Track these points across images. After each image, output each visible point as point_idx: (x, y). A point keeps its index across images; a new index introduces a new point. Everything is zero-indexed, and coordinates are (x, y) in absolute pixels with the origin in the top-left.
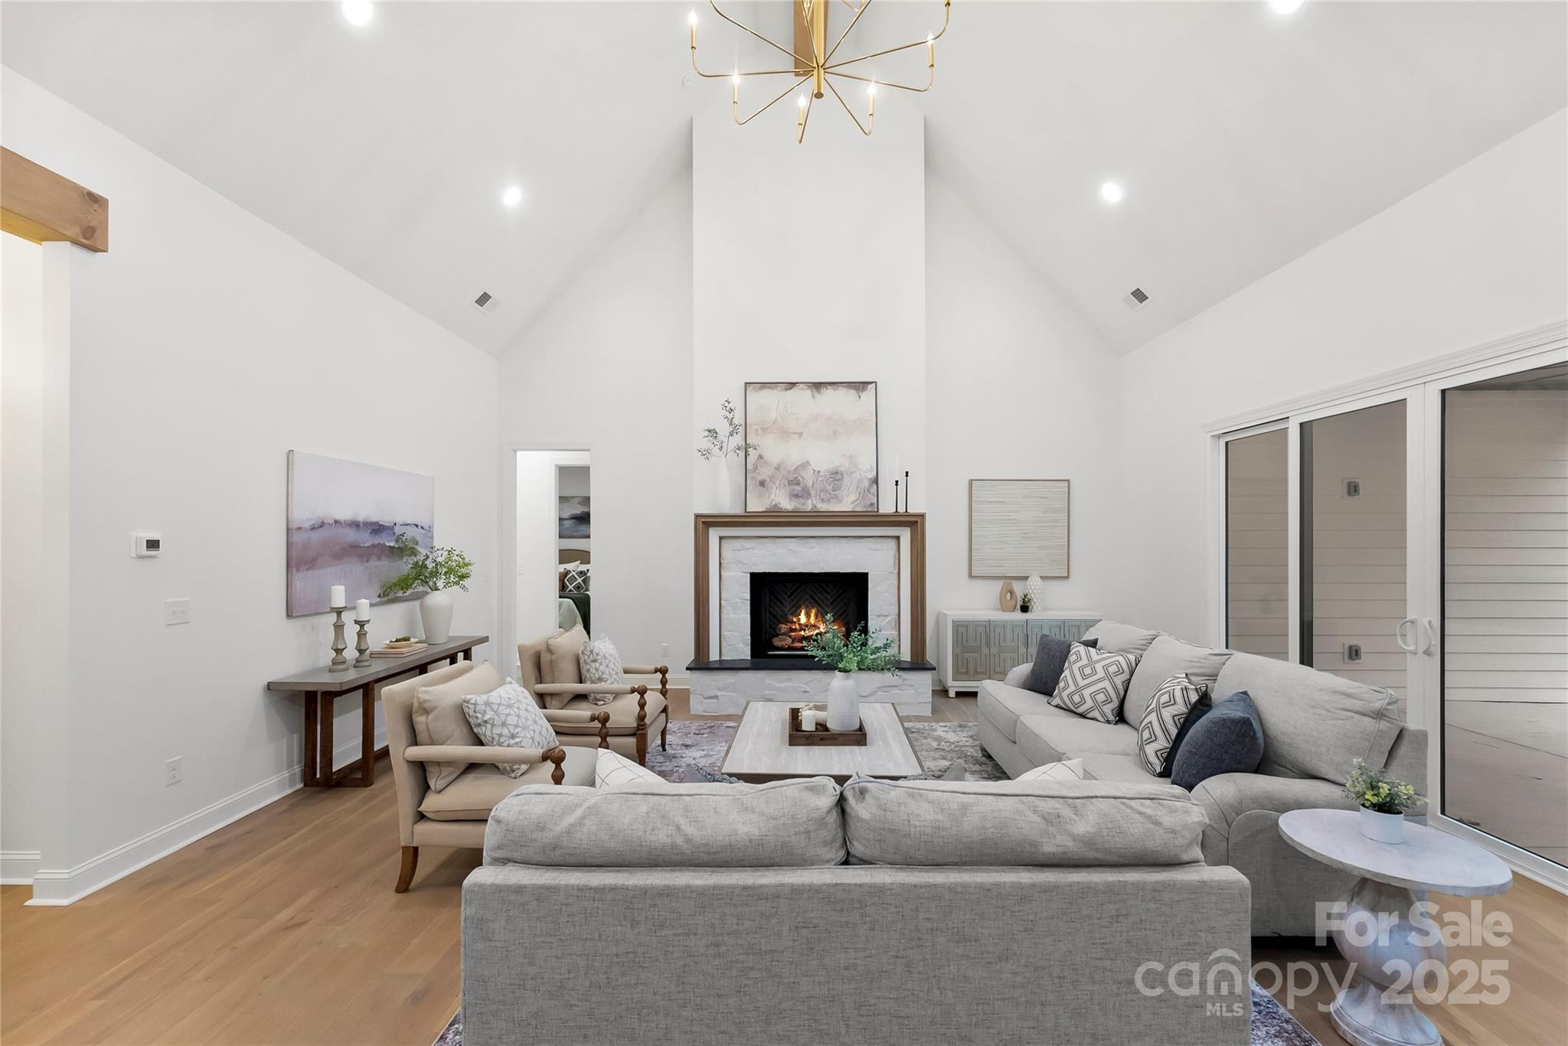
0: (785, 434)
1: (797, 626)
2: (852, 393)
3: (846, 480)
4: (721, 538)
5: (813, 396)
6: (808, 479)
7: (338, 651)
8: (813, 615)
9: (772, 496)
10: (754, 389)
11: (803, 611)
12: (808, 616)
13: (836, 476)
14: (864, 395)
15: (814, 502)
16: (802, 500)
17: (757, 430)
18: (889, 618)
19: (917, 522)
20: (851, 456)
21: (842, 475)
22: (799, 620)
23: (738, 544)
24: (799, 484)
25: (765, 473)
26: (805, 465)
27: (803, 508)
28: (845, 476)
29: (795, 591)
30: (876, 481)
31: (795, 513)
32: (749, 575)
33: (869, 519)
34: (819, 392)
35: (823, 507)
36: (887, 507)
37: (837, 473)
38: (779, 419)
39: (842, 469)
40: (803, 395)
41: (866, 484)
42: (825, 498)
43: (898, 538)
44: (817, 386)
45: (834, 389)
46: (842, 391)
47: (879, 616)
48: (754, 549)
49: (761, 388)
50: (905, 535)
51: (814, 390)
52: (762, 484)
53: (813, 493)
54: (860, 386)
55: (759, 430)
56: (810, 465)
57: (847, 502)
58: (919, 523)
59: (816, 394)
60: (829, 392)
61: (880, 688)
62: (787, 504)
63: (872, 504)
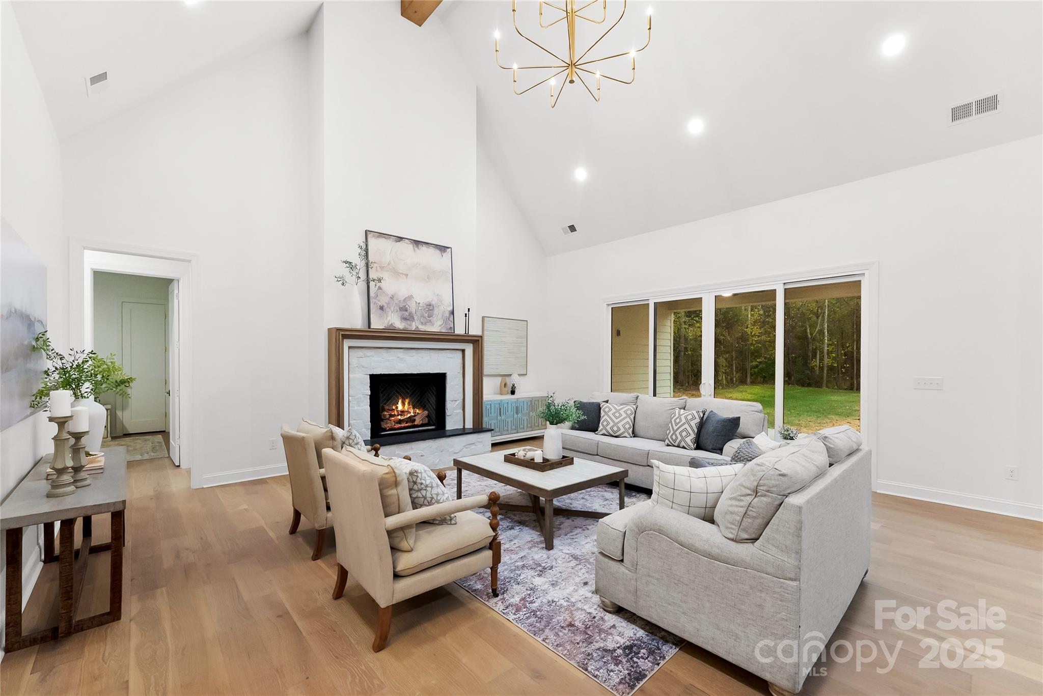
0: (396, 273)
1: (396, 413)
2: (438, 252)
3: (436, 311)
4: (350, 348)
5: (414, 249)
6: (412, 307)
8: (406, 403)
9: (389, 318)
10: (374, 236)
11: (400, 401)
12: (403, 404)
13: (430, 307)
14: (444, 254)
15: (417, 324)
16: (409, 322)
17: (377, 267)
18: (458, 402)
19: (479, 340)
20: (438, 295)
21: (433, 307)
22: (397, 408)
23: (360, 353)
24: (406, 310)
25: (383, 301)
26: (410, 297)
27: (410, 328)
28: (435, 308)
30: (452, 313)
31: (405, 331)
32: (369, 376)
33: (448, 337)
34: (418, 248)
35: (423, 328)
36: (460, 330)
37: (430, 305)
38: (392, 262)
39: (433, 303)
40: (406, 247)
41: (447, 314)
42: (423, 321)
43: (463, 351)
44: (417, 243)
45: (427, 247)
46: (432, 250)
47: (452, 401)
48: (373, 357)
49: (378, 237)
50: (469, 349)
51: (415, 246)
52: (382, 308)
53: (416, 318)
54: (443, 249)
55: (378, 268)
56: (413, 298)
57: (436, 327)
59: (416, 249)
60: (424, 249)
62: (399, 325)
63: (451, 328)
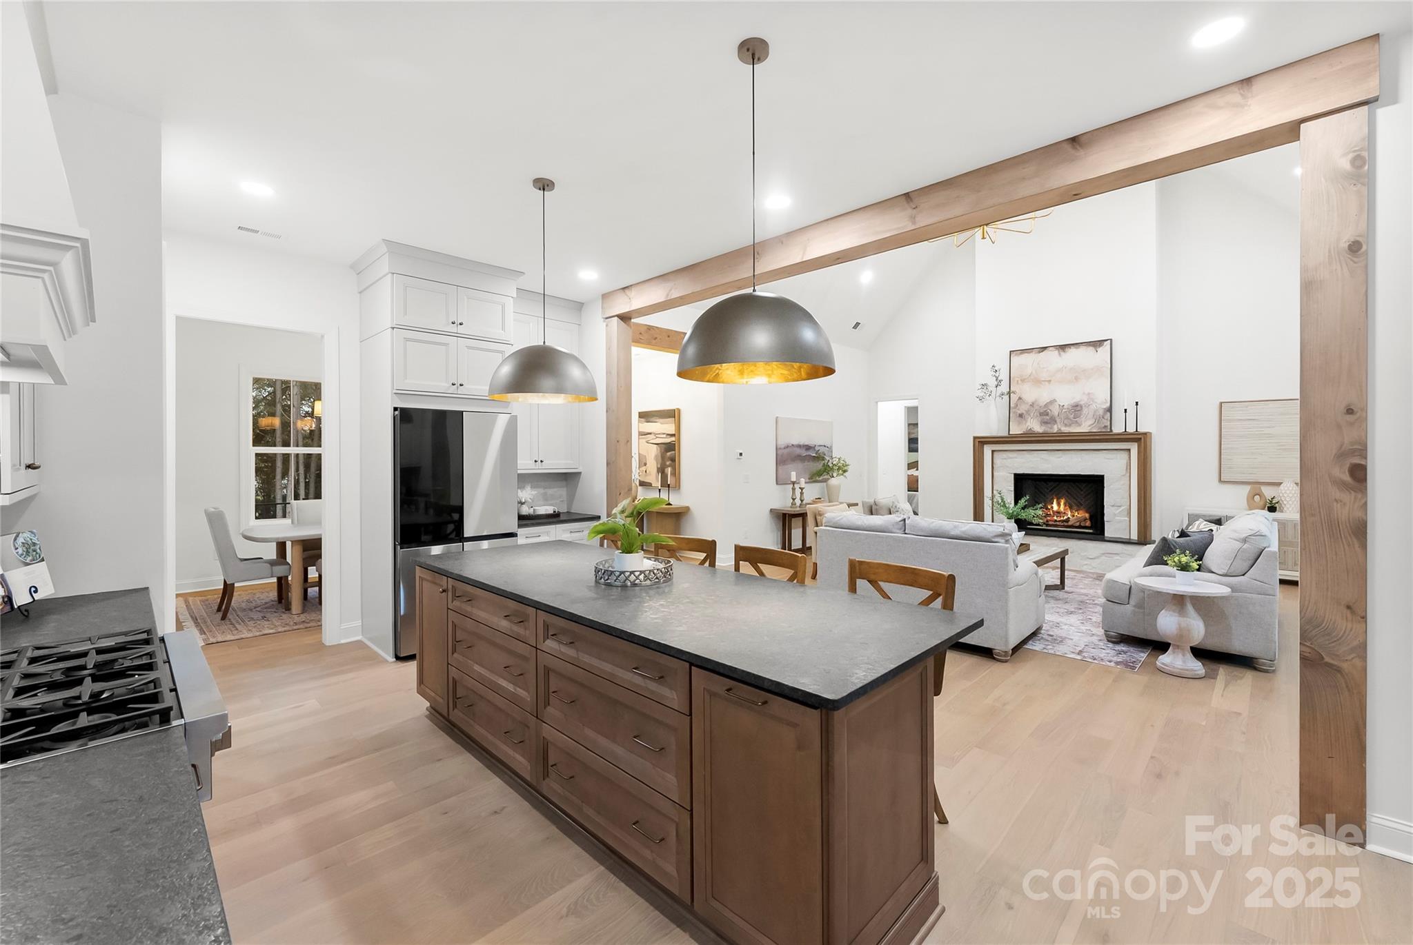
0: (1037, 382)
1: (1052, 513)
2: (1091, 348)
3: (1085, 411)
4: (993, 451)
5: (1060, 354)
6: (1055, 410)
7: (794, 499)
8: (1062, 504)
9: (1028, 424)
10: (1016, 355)
11: (1055, 500)
12: (1059, 504)
13: (1077, 408)
14: (1100, 350)
15: (1059, 427)
16: (1049, 426)
17: (1018, 381)
18: (1123, 508)
19: (1141, 438)
20: (1089, 394)
21: (1081, 407)
22: (1052, 507)
23: (1004, 455)
24: (1047, 415)
25: (1023, 409)
26: (1053, 402)
27: (1051, 431)
28: (1084, 408)
29: (1055, 487)
30: (1110, 410)
31: (1044, 434)
32: (1013, 475)
33: (1104, 438)
34: (1064, 352)
35: (1065, 429)
36: (1118, 428)
37: (1077, 406)
38: (1034, 372)
39: (1082, 403)
40: (1052, 356)
41: (1101, 412)
42: (1068, 424)
43: (1129, 450)
44: (1063, 348)
45: (1076, 348)
46: (1082, 349)
47: (1113, 506)
48: (1016, 458)
49: (1021, 354)
50: (1134, 448)
51: (1060, 350)
52: (1021, 416)
53: (1058, 420)
54: (1097, 344)
55: (1019, 382)
56: (1056, 401)
57: (1085, 427)
58: (1143, 439)
59: (1062, 353)
60: (1072, 351)
61: (1104, 554)
62: (1038, 428)
63: (1106, 427)
